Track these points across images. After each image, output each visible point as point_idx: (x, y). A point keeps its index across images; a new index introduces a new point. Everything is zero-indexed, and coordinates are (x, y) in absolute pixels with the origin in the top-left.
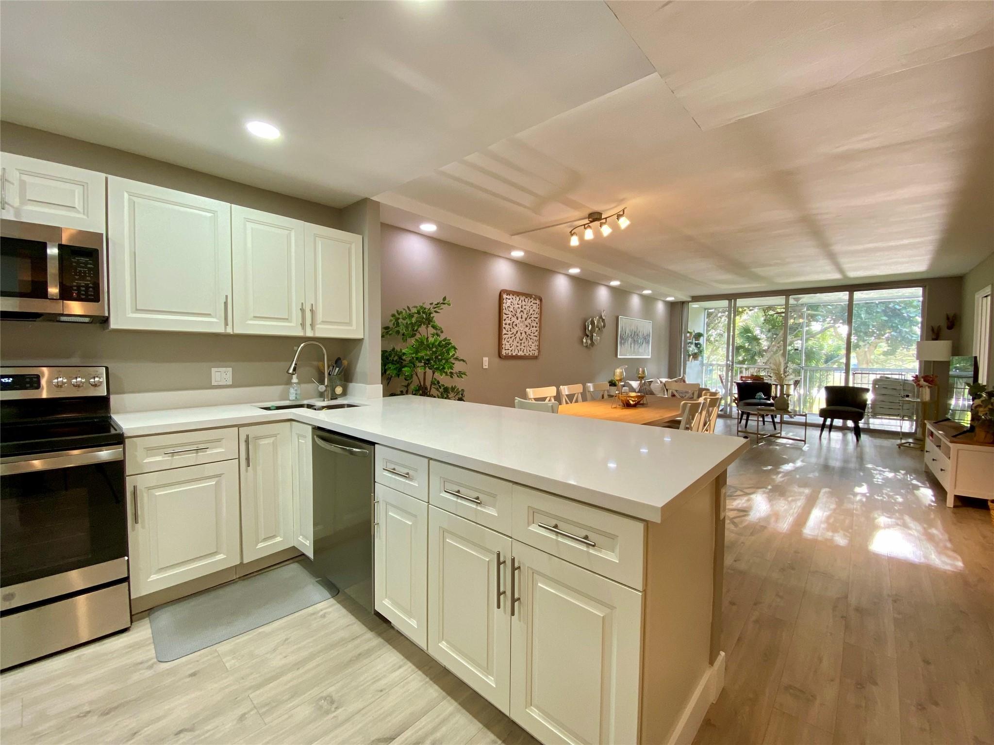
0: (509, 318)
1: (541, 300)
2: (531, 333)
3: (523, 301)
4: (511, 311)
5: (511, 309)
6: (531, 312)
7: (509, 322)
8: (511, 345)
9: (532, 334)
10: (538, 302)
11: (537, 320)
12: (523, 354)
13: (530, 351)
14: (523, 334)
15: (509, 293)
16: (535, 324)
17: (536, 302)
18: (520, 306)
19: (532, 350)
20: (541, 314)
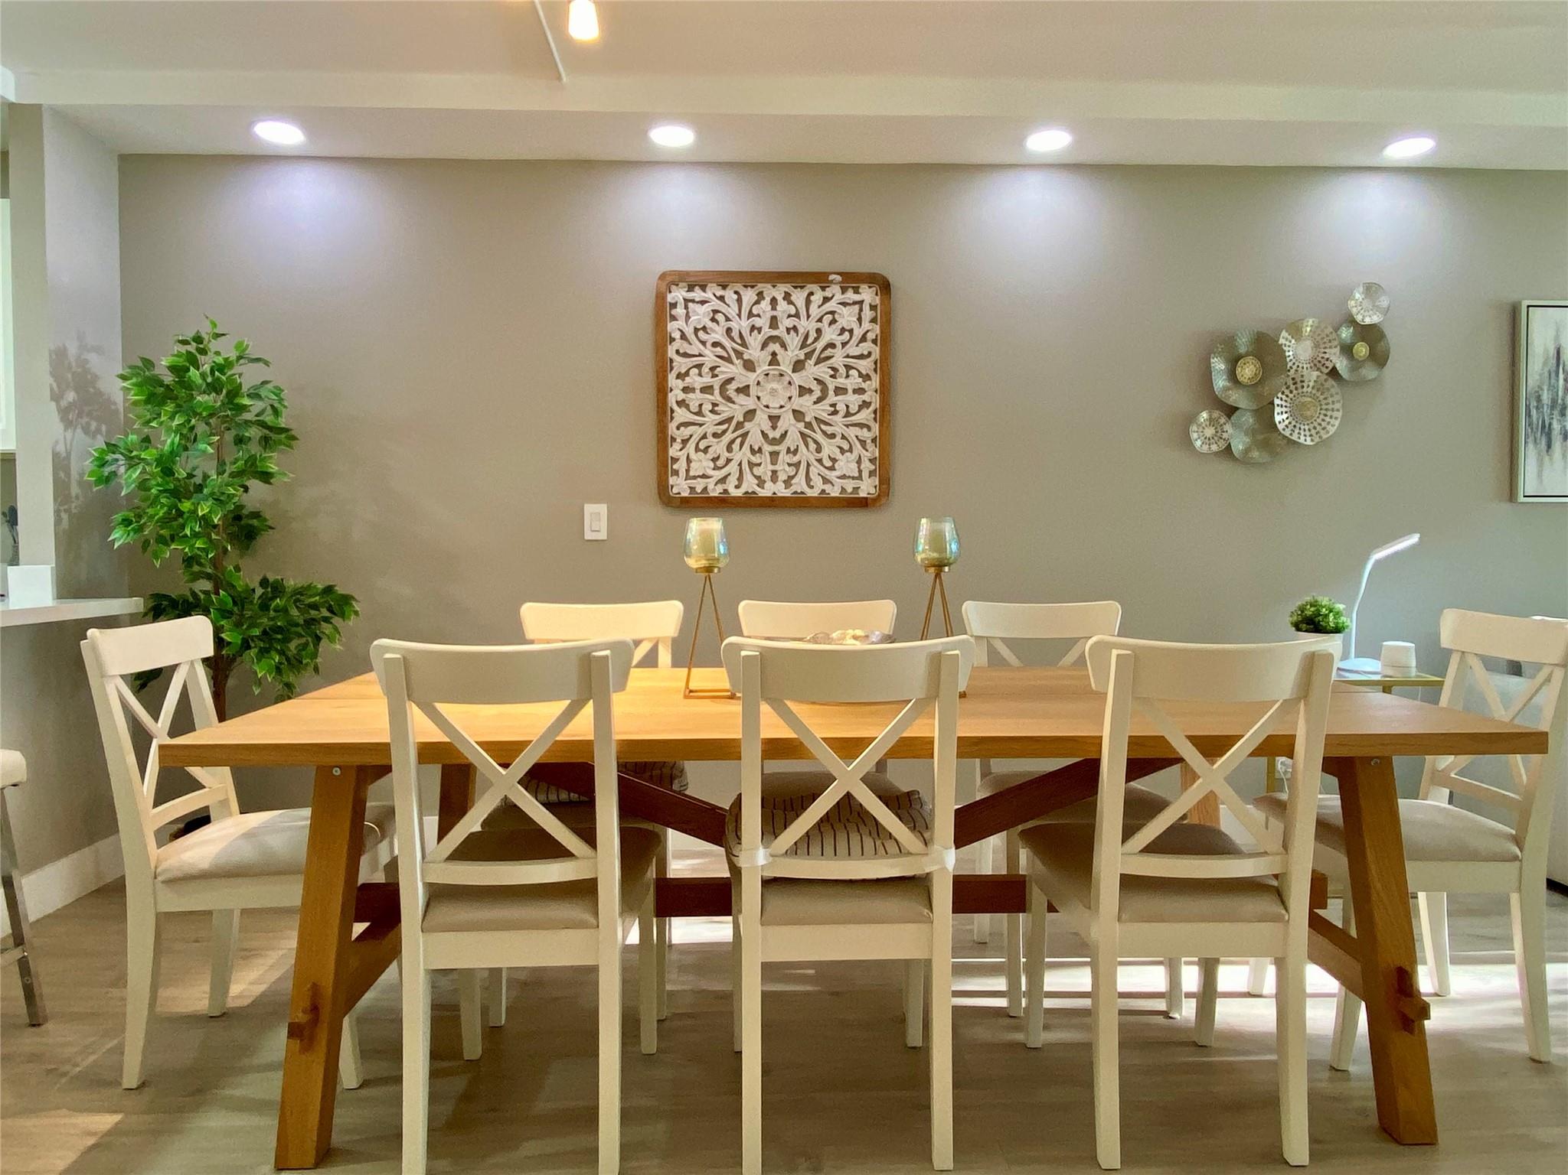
0: (705, 369)
1: (884, 286)
2: (835, 412)
3: (780, 298)
4: (715, 344)
5: (718, 334)
6: (830, 334)
7: (707, 380)
8: (720, 463)
9: (838, 418)
10: (868, 295)
11: (865, 365)
12: (787, 493)
13: (826, 481)
14: (787, 421)
15: (696, 281)
16: (854, 381)
17: (857, 298)
18: (763, 322)
19: (843, 477)
20: (885, 340)
